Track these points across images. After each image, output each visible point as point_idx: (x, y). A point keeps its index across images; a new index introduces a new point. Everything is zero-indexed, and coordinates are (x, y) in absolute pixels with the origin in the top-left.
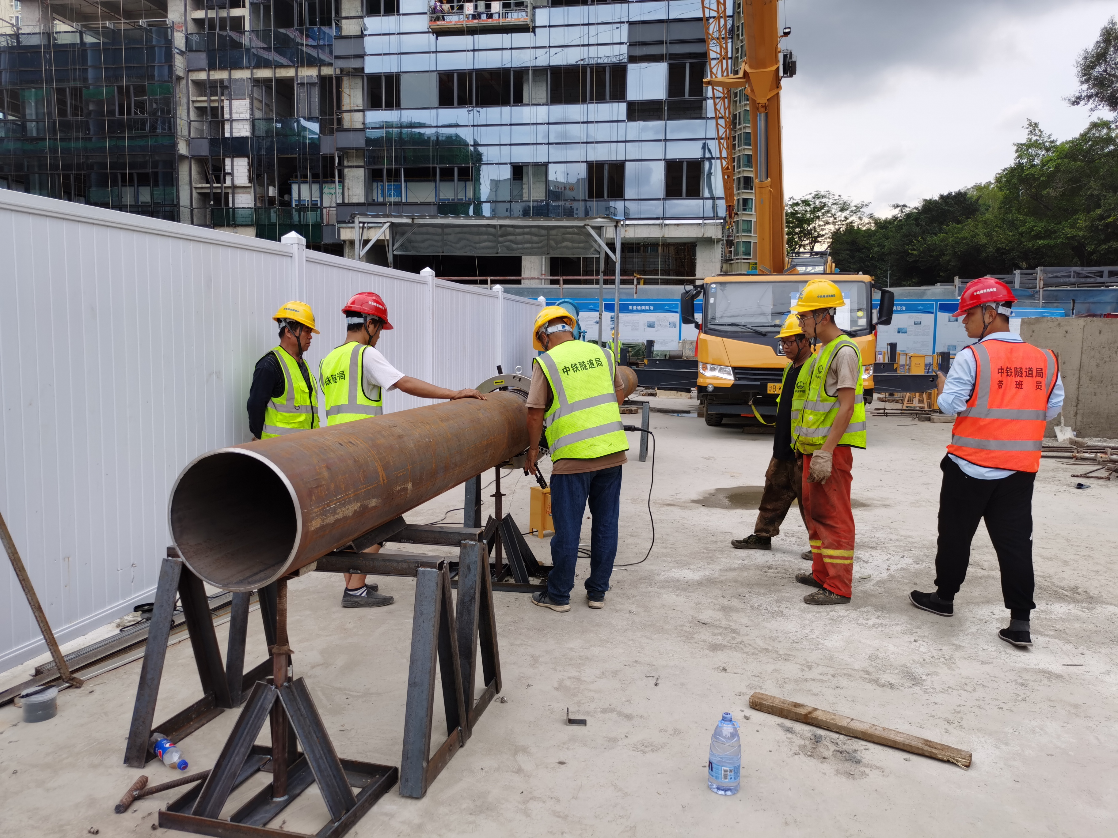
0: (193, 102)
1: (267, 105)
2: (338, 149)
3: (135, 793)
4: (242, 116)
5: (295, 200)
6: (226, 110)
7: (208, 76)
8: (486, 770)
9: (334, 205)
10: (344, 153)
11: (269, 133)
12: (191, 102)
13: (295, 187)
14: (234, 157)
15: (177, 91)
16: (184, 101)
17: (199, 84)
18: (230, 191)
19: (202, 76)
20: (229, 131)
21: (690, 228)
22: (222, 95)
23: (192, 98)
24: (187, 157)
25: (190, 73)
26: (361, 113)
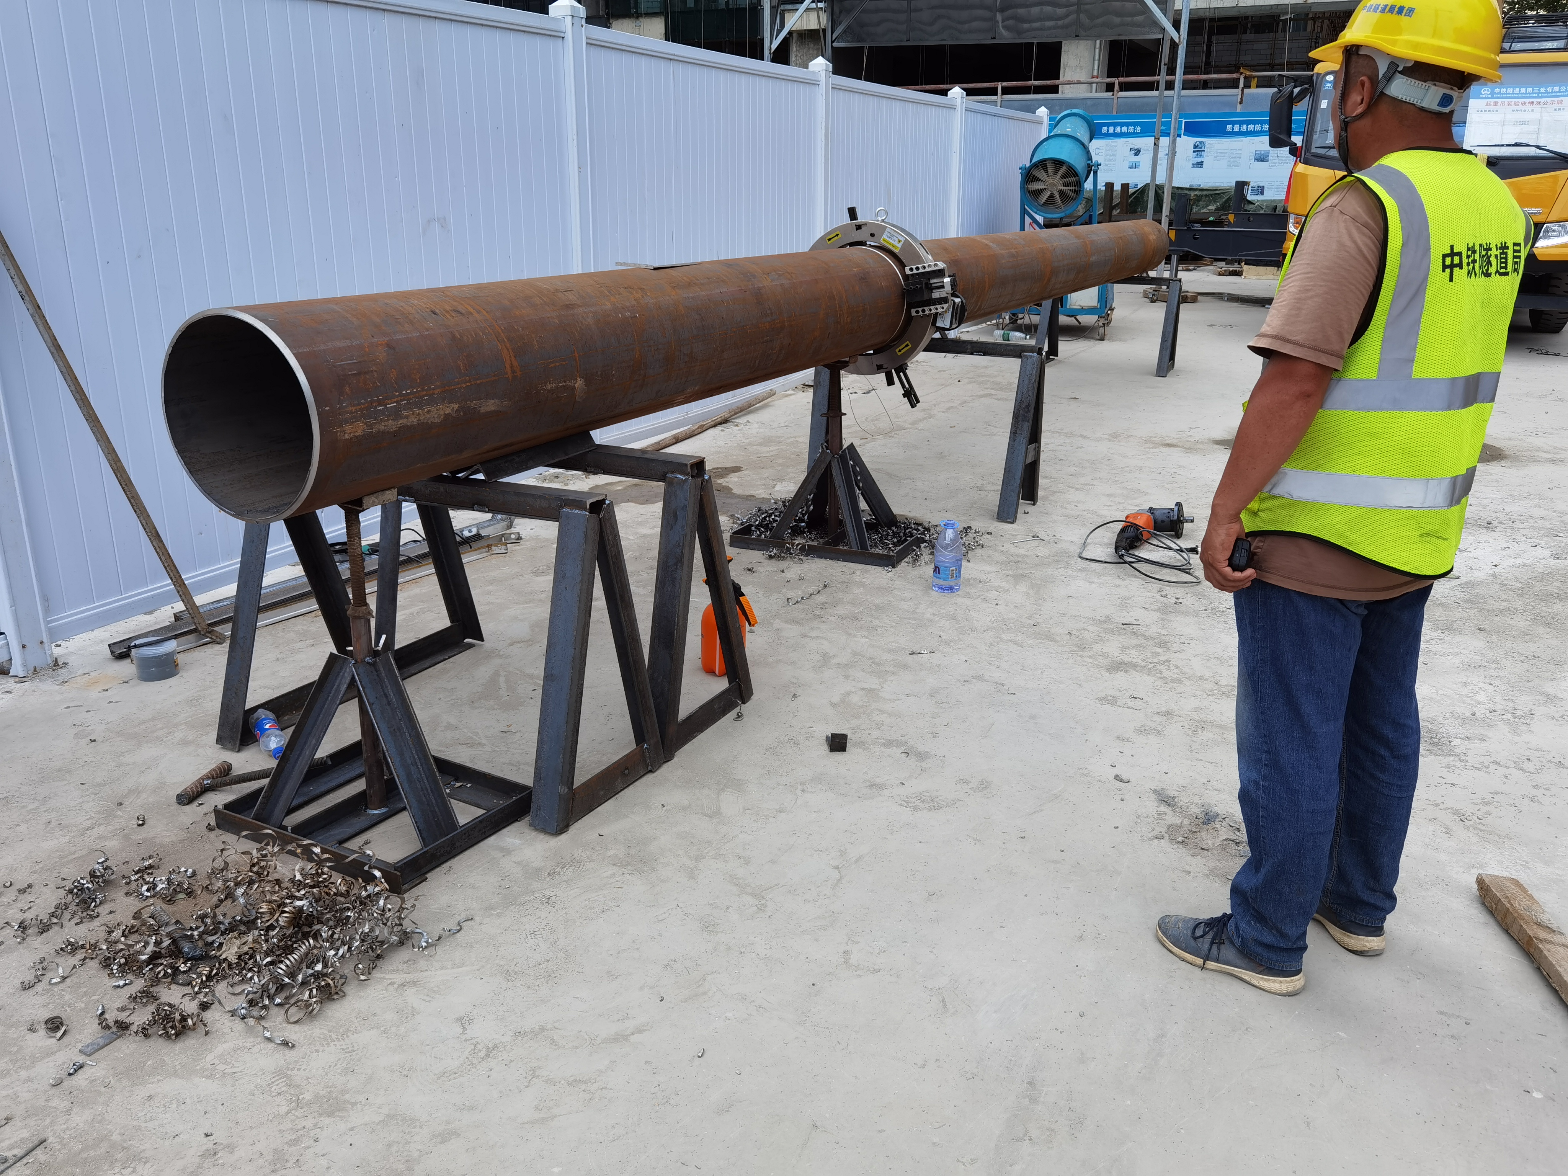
3: (205, 782)
8: (669, 807)
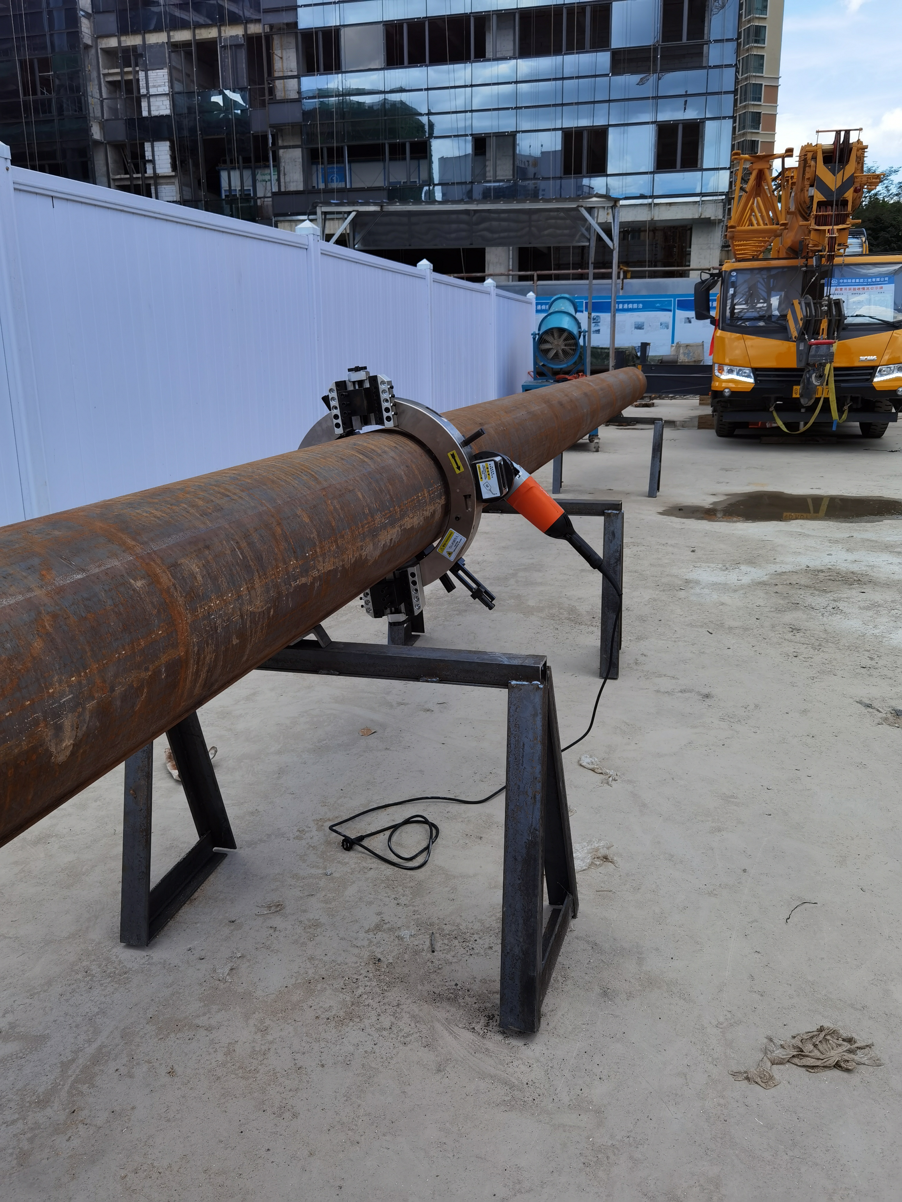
0: (105, 75)
1: (188, 75)
2: (271, 126)
4: (161, 90)
5: (225, 191)
6: (142, 83)
7: (119, 42)
9: (269, 195)
10: (279, 130)
11: (190, 109)
12: (102, 76)
13: (224, 175)
14: (154, 141)
15: (86, 64)
16: (94, 74)
17: (109, 52)
18: (152, 182)
19: (113, 43)
20: (147, 109)
21: (684, 208)
22: (137, 65)
23: (104, 71)
24: (103, 143)
25: (99, 41)
26: (296, 80)
